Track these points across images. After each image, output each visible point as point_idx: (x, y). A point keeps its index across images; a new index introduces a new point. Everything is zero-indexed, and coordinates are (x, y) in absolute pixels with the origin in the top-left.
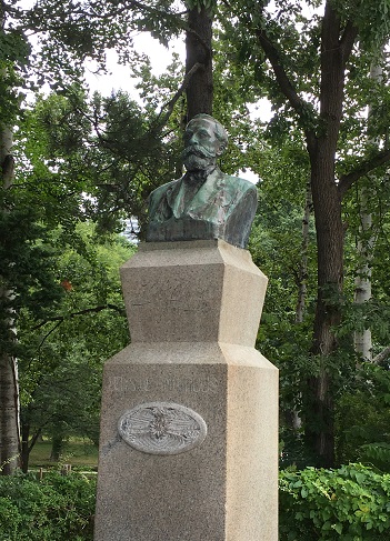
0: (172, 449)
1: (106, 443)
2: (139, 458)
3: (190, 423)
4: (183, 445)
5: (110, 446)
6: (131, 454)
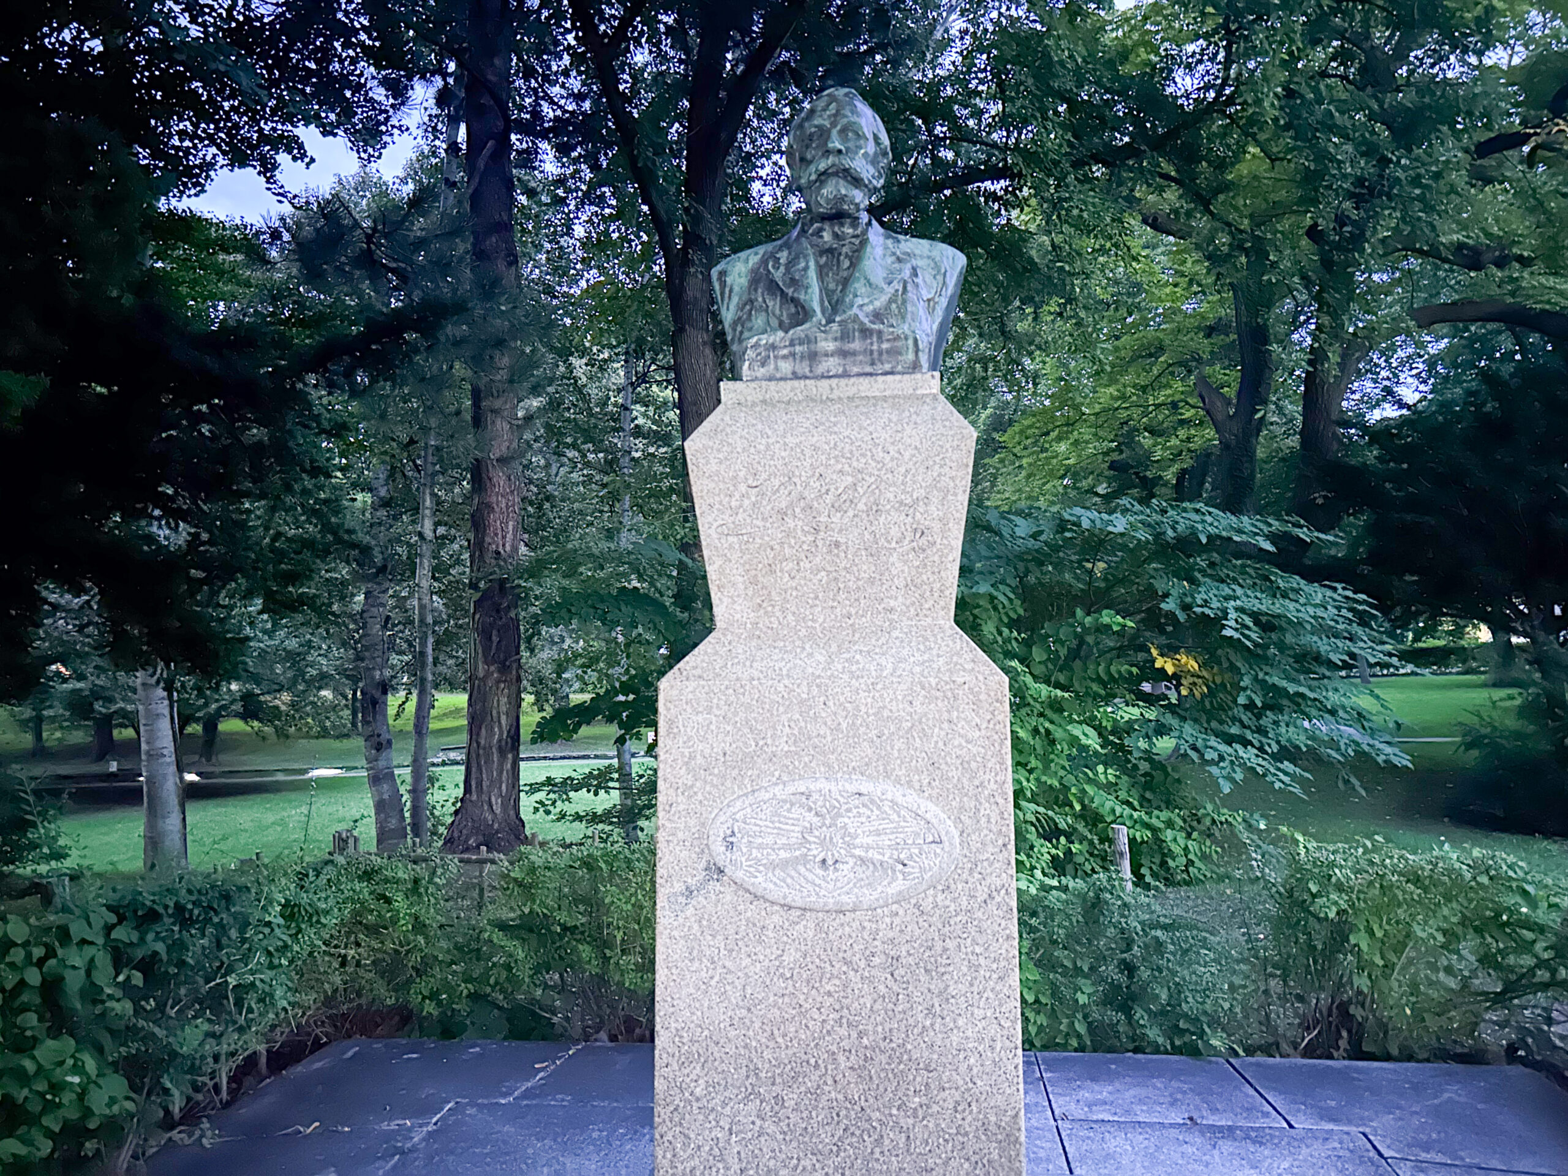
0: (869, 896)
1: (679, 887)
2: (776, 918)
3: (913, 826)
4: (899, 885)
5: (689, 892)
6: (752, 911)
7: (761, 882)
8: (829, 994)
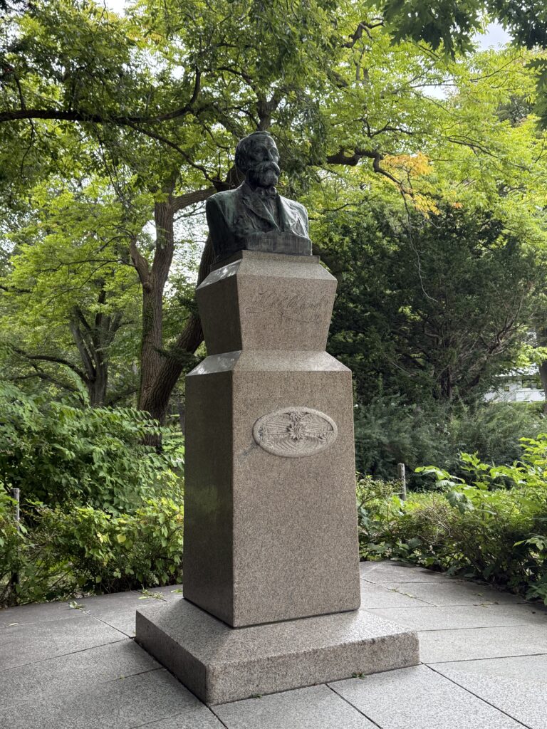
0: (309, 451)
1: (241, 451)
2: (277, 462)
3: (324, 425)
4: (320, 446)
5: (245, 453)
6: (268, 460)
7: (272, 448)
8: (295, 489)
